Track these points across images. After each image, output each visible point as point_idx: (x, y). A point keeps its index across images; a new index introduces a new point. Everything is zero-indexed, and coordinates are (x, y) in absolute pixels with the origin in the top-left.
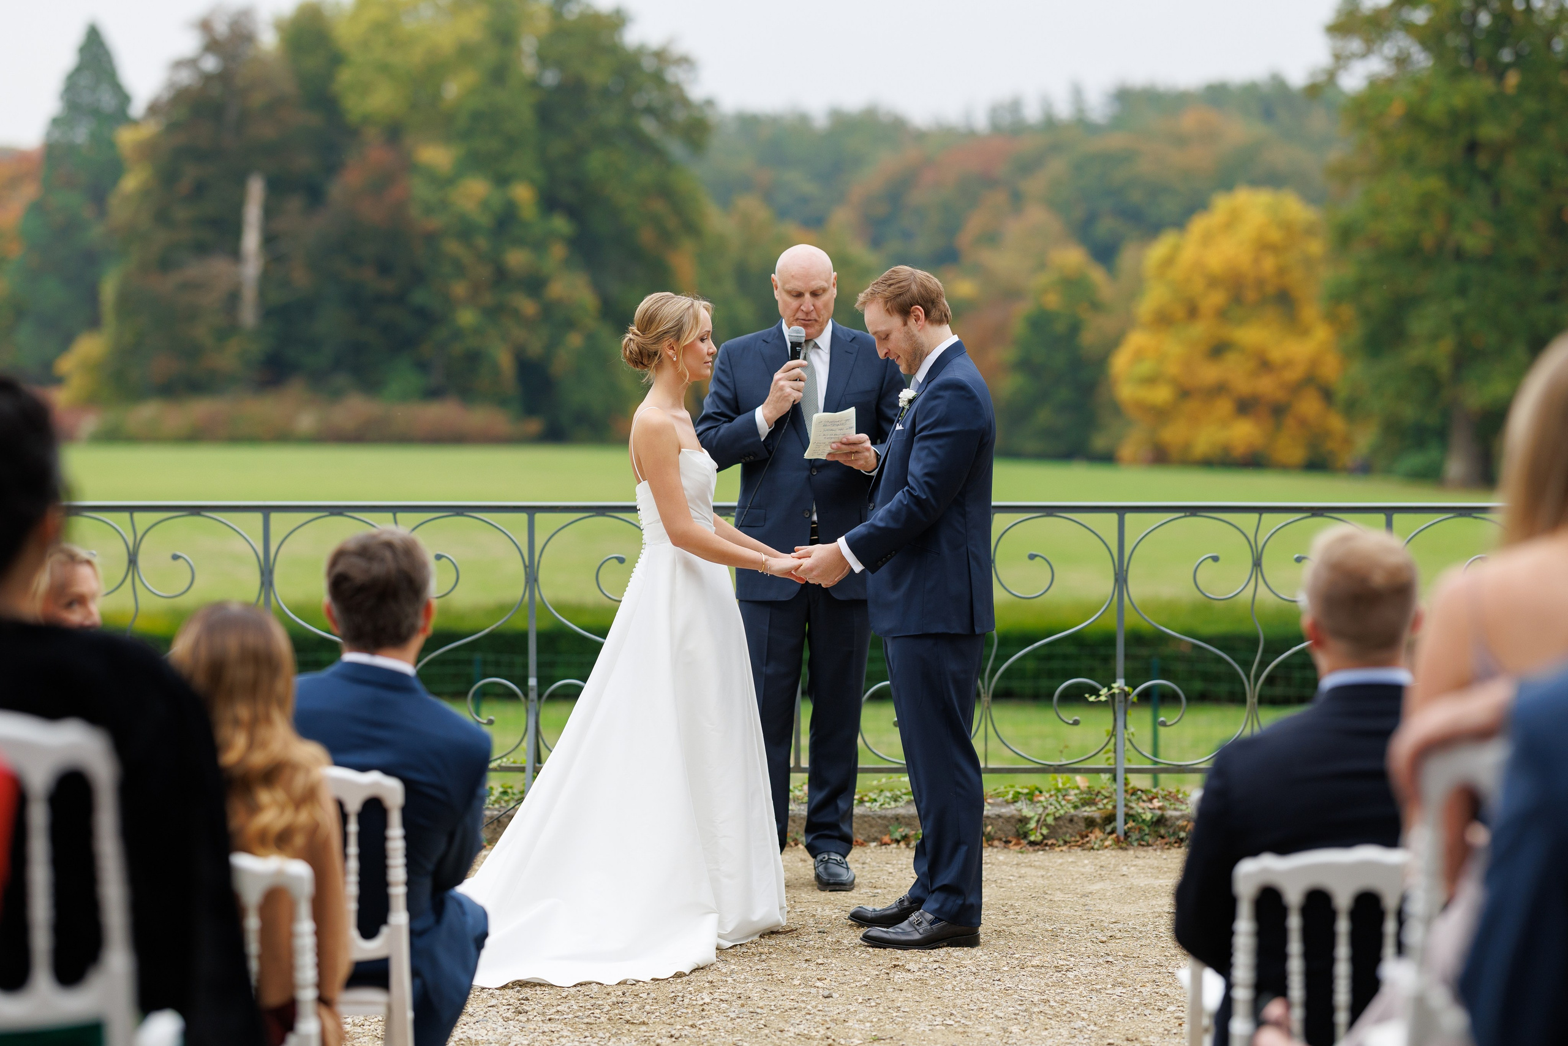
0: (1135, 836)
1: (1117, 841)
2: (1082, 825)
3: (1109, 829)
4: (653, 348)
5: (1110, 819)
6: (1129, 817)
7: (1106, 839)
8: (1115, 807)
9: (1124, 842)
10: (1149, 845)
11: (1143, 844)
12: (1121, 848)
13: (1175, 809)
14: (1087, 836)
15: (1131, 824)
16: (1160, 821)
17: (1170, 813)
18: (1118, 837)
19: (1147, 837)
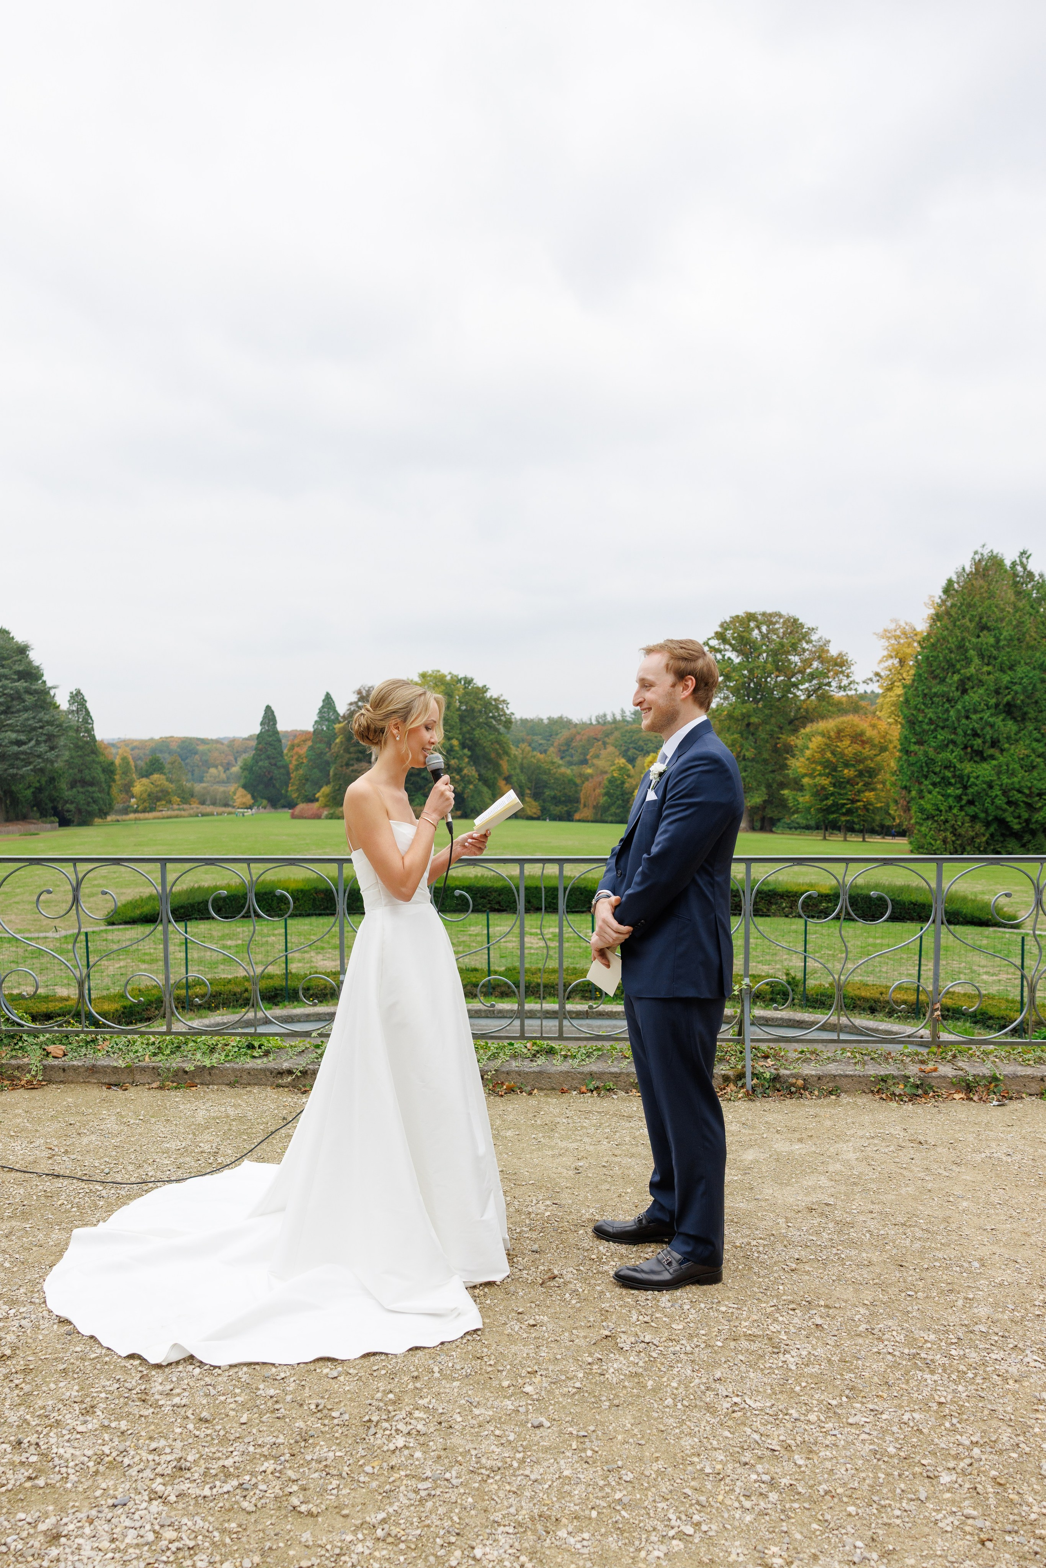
0: (759, 1090)
1: (747, 1094)
2: (721, 1080)
3: (740, 1084)
4: (380, 724)
5: (741, 1076)
6: (755, 1075)
7: (738, 1092)
8: (744, 1067)
9: (752, 1095)
10: (769, 1097)
11: (765, 1095)
12: (750, 1100)
13: (786, 1069)
14: (724, 1089)
15: (755, 1081)
16: (776, 1078)
17: (783, 1072)
18: (747, 1091)
19: (767, 1091)
